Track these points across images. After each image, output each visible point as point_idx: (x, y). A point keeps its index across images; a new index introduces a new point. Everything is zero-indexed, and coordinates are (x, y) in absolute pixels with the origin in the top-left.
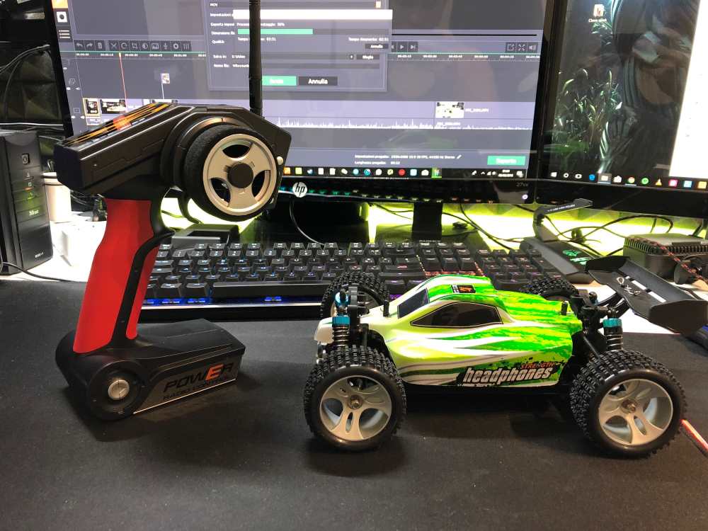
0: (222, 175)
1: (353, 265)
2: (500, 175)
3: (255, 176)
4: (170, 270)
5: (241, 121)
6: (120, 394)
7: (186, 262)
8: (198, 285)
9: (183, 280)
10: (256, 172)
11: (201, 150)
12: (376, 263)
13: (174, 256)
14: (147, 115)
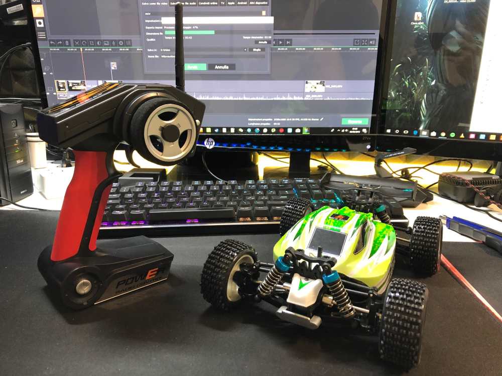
0: (158, 133)
1: (249, 196)
2: (351, 132)
3: (180, 134)
4: (118, 201)
5: (171, 95)
6: (85, 290)
7: (130, 195)
8: (138, 212)
9: (128, 208)
10: (181, 132)
11: (142, 115)
12: (265, 195)
13: (121, 191)
14: (104, 91)
